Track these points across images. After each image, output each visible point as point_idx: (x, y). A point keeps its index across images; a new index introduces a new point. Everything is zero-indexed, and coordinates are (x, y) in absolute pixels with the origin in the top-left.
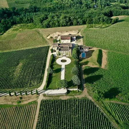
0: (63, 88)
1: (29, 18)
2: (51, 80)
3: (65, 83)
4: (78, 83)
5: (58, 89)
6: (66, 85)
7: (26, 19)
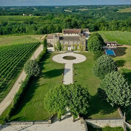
0: (72, 118)
1: (21, 28)
2: (34, 92)
3: (78, 96)
4: (125, 99)
5: (53, 119)
6: (82, 105)
7: (17, 29)
